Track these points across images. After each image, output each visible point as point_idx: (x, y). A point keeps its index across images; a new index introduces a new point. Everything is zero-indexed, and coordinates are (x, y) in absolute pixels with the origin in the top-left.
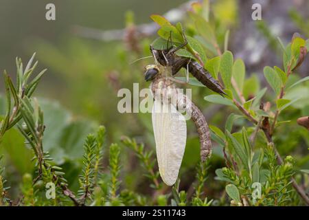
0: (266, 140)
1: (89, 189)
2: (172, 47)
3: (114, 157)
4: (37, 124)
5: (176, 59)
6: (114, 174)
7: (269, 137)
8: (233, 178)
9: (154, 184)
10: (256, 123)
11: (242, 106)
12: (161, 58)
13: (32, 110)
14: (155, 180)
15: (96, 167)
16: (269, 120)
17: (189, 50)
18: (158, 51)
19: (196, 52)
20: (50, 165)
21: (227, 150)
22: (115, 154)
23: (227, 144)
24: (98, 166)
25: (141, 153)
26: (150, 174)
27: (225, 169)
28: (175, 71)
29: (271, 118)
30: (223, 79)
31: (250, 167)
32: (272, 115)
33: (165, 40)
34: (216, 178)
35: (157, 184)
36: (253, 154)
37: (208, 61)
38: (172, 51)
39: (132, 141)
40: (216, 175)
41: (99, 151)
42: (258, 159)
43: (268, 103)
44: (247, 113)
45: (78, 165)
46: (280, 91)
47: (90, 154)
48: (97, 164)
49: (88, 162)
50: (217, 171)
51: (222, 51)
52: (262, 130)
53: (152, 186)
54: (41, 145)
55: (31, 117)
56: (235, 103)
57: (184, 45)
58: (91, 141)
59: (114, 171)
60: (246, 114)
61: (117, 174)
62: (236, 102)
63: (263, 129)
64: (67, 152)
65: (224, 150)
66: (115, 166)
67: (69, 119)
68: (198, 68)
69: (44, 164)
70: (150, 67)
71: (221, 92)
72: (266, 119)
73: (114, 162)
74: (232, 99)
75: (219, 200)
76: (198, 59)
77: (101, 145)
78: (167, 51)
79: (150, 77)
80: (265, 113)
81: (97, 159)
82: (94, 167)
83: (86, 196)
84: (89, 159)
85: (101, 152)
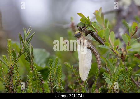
4: (31, 53)
8: (108, 76)
11: (113, 49)
13: (29, 47)
14: (78, 79)
17: (92, 27)
18: (80, 27)
19: (95, 28)
23: (107, 63)
24: (56, 72)
27: (105, 73)
30: (106, 39)
31: (115, 72)
32: (125, 53)
36: (116, 67)
37: (99, 31)
38: (85, 27)
44: (115, 52)
46: (128, 43)
52: (121, 59)
53: (77, 81)
55: (28, 50)
58: (51, 62)
62: (111, 47)
63: (121, 58)
65: (105, 66)
68: (95, 34)
71: (103, 44)
72: (122, 54)
74: (109, 46)
75: (103, 86)
76: (96, 31)
80: (122, 52)
84: (51, 69)
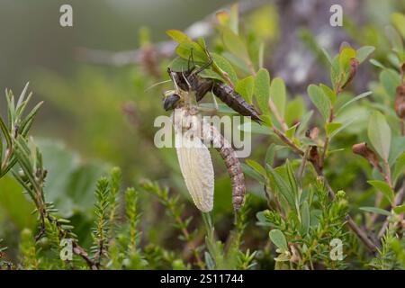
0: (316, 174)
1: (104, 245)
2: (194, 68)
3: (132, 204)
4: (35, 168)
5: (200, 82)
6: (133, 224)
7: (320, 170)
8: (278, 222)
9: (183, 234)
10: (303, 154)
11: (285, 135)
12: (181, 82)
13: (29, 152)
14: (185, 231)
15: (112, 217)
16: (318, 149)
17: (215, 70)
18: (178, 73)
19: (223, 72)
20: (55, 218)
21: (268, 188)
22: (131, 200)
23: (268, 181)
24: (114, 216)
25: (166, 198)
26: (177, 223)
27: (267, 211)
28: (200, 96)
29: (321, 147)
30: (259, 103)
31: (298, 208)
32: (320, 143)
33: (184, 59)
34: (258, 224)
35: (187, 235)
36: (300, 191)
37: (239, 82)
38: (194, 72)
39: (154, 184)
40: (257, 220)
41: (114, 199)
42: (307, 198)
43: (316, 129)
44: (291, 142)
45: (90, 217)
46: (329, 113)
47: (102, 202)
48: (113, 214)
49: (101, 212)
50: (259, 215)
51: (257, 69)
52: (310, 163)
53: (181, 238)
54: (42, 193)
55: (28, 160)
56: (275, 131)
57: (208, 64)
58: (103, 186)
59: (133, 221)
60: (289, 144)
61: (135, 224)
62: (277, 129)
63: (311, 161)
64: (76, 202)
65: (265, 188)
66: (133, 215)
67: (76, 161)
69: (48, 217)
70: (169, 93)
71: (258, 119)
72: (315, 148)
73: (132, 210)
74: (271, 126)
75: (263, 250)
76: (227, 80)
77: (116, 191)
78: (189, 73)
79: (170, 105)
80: (312, 141)
81: (112, 208)
82: (108, 218)
83: (101, 253)
84: (102, 208)
85: (116, 199)
